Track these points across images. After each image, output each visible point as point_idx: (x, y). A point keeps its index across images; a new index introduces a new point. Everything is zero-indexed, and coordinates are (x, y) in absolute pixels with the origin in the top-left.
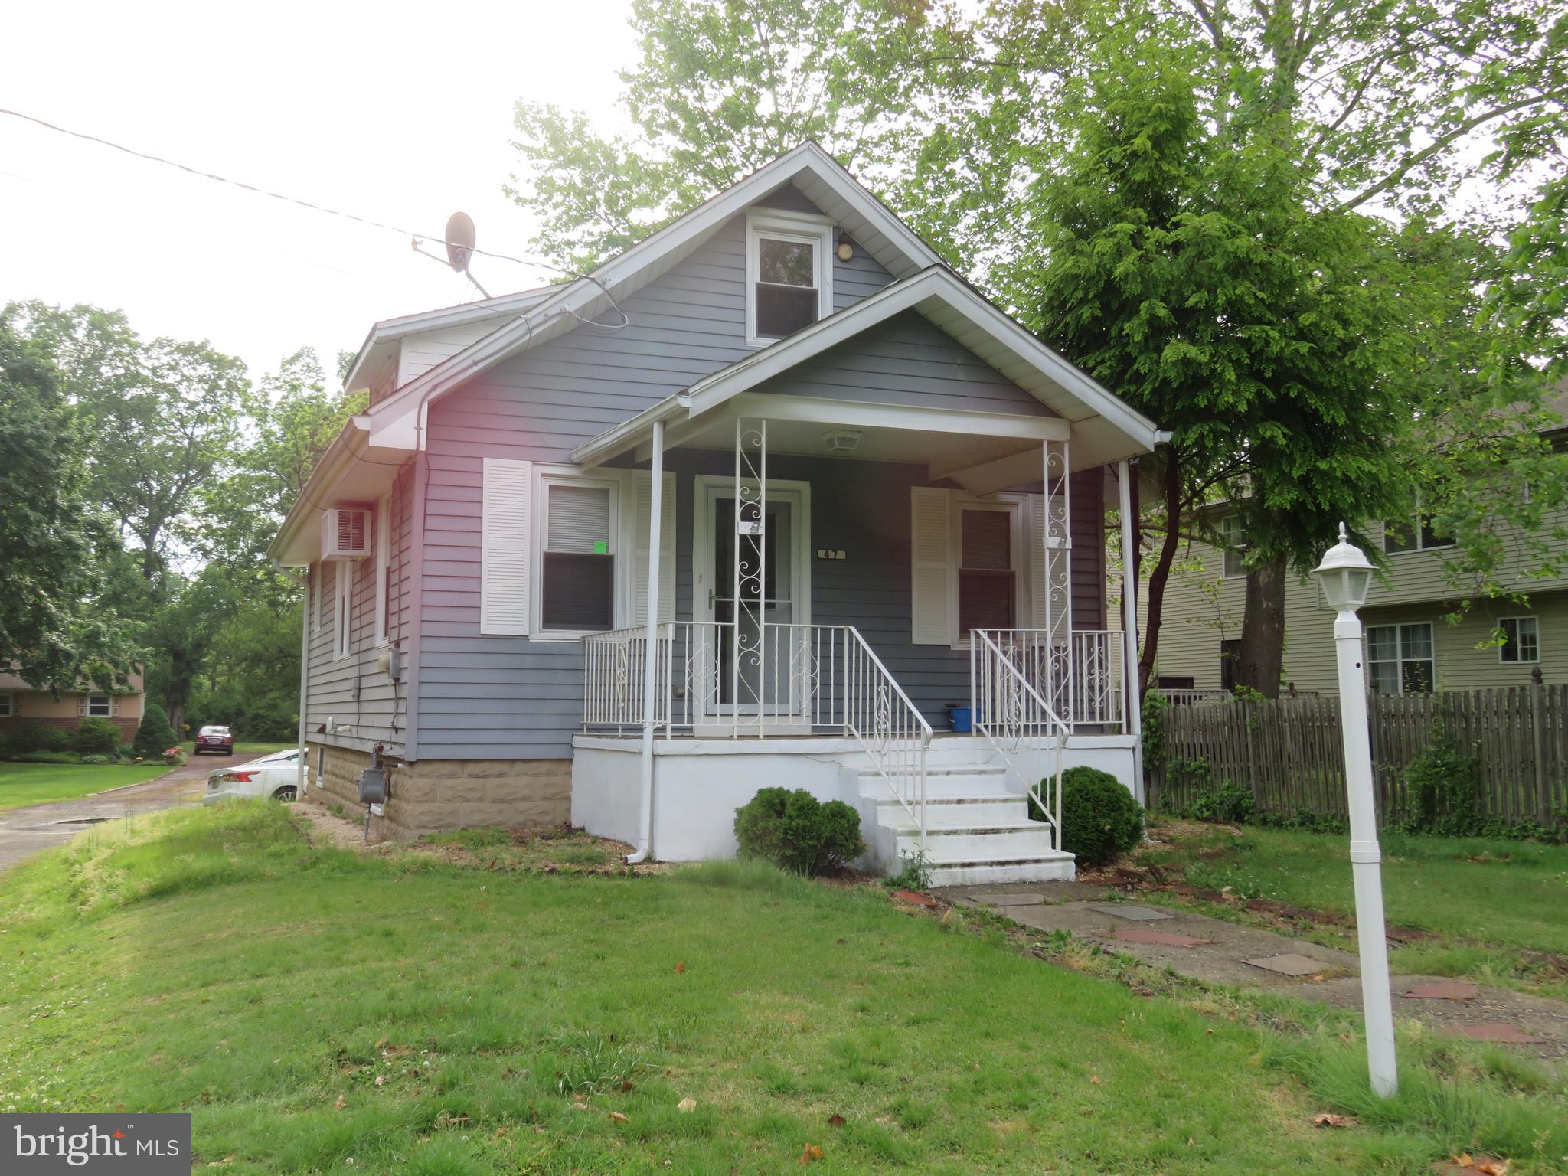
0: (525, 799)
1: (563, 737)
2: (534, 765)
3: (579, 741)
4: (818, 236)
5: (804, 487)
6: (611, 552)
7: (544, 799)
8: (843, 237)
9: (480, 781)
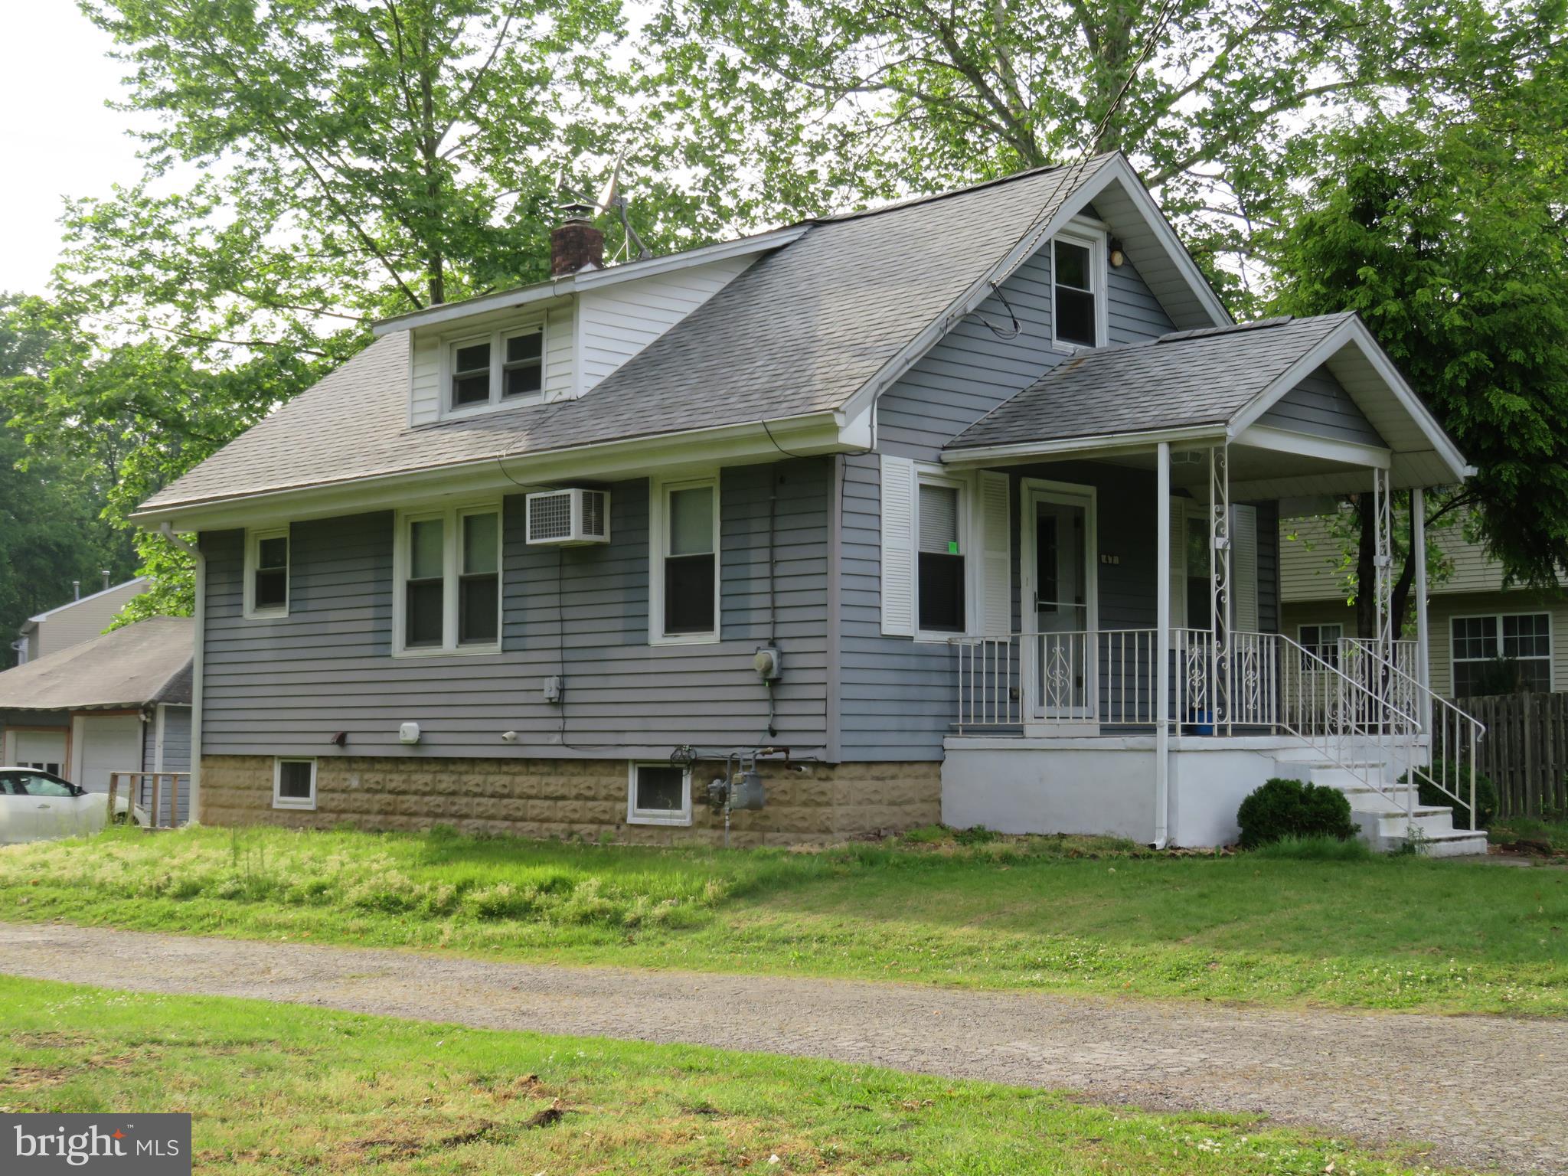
0: (910, 802)
1: (934, 739)
2: (916, 767)
3: (950, 742)
4: (1093, 240)
5: (1091, 490)
6: (962, 553)
7: (923, 801)
8: (1115, 245)
9: (880, 783)
